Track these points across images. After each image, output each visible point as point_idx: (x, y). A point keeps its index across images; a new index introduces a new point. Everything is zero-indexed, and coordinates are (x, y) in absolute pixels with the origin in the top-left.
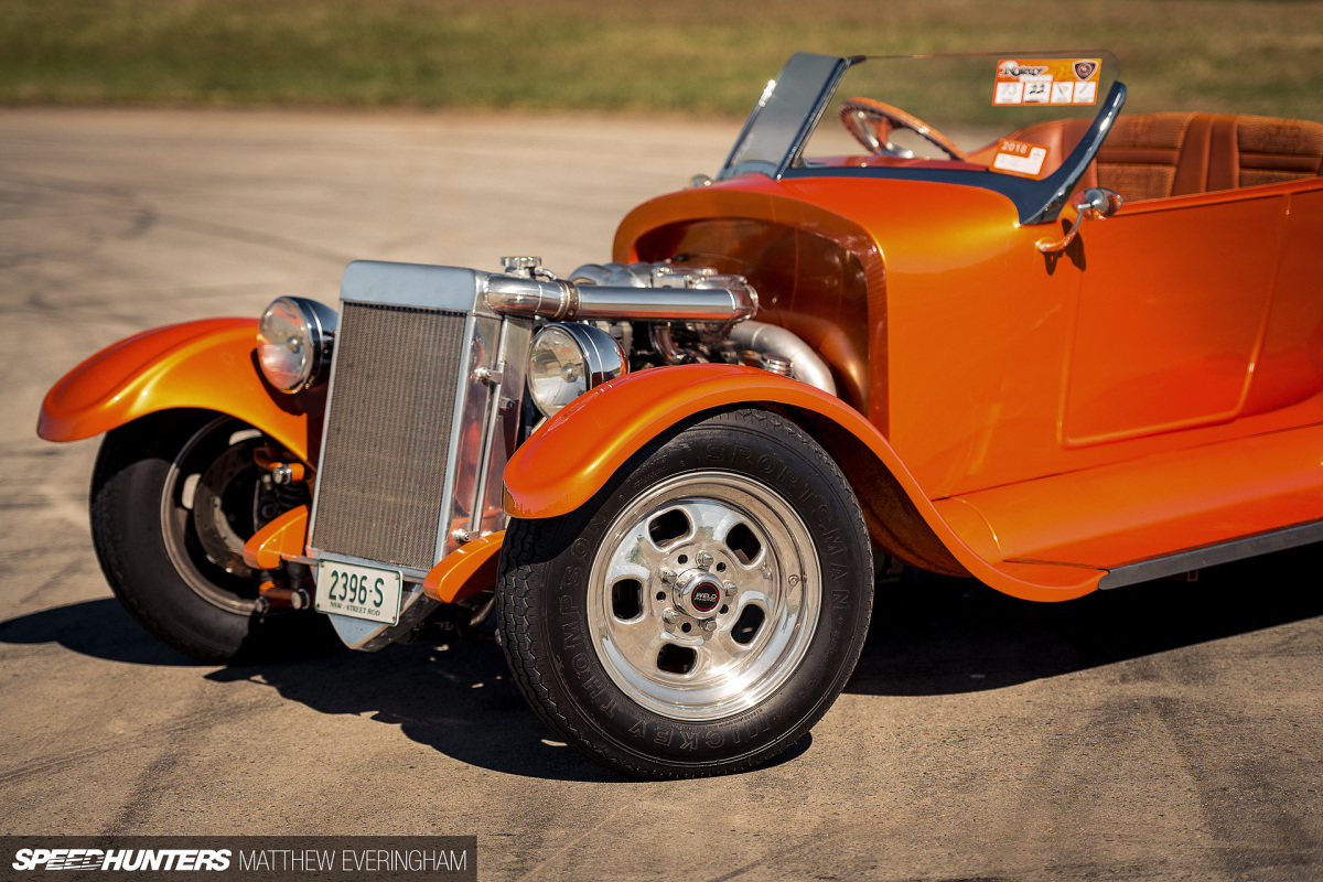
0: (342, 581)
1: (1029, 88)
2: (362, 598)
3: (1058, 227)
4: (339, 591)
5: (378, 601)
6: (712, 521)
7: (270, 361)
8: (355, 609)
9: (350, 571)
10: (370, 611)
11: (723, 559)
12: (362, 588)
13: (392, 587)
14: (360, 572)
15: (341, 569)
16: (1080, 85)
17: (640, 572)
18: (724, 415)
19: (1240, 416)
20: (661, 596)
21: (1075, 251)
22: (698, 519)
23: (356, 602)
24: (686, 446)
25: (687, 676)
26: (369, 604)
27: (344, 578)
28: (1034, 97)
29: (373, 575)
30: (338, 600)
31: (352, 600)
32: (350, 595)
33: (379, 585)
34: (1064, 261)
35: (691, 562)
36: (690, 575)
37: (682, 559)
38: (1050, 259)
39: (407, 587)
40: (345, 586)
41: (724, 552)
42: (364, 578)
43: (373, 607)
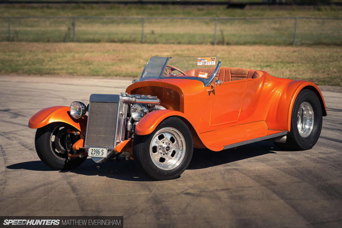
0: (94, 151)
1: (203, 63)
2: (99, 153)
3: (211, 87)
4: (93, 152)
5: (102, 153)
6: (168, 136)
7: (72, 113)
8: (97, 155)
9: (96, 149)
10: (101, 156)
11: (169, 143)
12: (99, 152)
13: (105, 151)
14: (98, 149)
15: (93, 149)
16: (212, 62)
17: (157, 145)
18: (171, 118)
19: (237, 121)
20: (160, 149)
21: (213, 92)
22: (166, 136)
23: (98, 154)
24: (165, 123)
25: (164, 163)
26: (100, 154)
27: (95, 151)
28: (204, 64)
29: (101, 149)
30: (93, 154)
31: (96, 154)
32: (96, 153)
33: (102, 151)
34: (212, 93)
35: (165, 143)
36: (165, 145)
37: (163, 143)
38: (209, 92)
39: (108, 151)
40: (95, 152)
41: (170, 141)
42: (99, 150)
43: (101, 155)
